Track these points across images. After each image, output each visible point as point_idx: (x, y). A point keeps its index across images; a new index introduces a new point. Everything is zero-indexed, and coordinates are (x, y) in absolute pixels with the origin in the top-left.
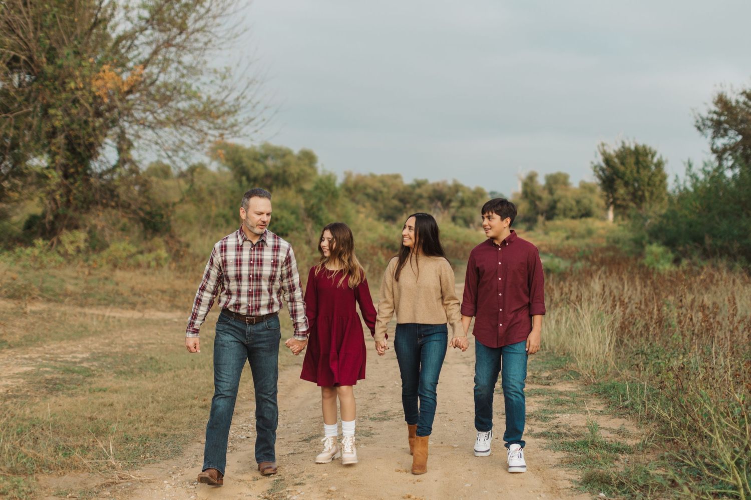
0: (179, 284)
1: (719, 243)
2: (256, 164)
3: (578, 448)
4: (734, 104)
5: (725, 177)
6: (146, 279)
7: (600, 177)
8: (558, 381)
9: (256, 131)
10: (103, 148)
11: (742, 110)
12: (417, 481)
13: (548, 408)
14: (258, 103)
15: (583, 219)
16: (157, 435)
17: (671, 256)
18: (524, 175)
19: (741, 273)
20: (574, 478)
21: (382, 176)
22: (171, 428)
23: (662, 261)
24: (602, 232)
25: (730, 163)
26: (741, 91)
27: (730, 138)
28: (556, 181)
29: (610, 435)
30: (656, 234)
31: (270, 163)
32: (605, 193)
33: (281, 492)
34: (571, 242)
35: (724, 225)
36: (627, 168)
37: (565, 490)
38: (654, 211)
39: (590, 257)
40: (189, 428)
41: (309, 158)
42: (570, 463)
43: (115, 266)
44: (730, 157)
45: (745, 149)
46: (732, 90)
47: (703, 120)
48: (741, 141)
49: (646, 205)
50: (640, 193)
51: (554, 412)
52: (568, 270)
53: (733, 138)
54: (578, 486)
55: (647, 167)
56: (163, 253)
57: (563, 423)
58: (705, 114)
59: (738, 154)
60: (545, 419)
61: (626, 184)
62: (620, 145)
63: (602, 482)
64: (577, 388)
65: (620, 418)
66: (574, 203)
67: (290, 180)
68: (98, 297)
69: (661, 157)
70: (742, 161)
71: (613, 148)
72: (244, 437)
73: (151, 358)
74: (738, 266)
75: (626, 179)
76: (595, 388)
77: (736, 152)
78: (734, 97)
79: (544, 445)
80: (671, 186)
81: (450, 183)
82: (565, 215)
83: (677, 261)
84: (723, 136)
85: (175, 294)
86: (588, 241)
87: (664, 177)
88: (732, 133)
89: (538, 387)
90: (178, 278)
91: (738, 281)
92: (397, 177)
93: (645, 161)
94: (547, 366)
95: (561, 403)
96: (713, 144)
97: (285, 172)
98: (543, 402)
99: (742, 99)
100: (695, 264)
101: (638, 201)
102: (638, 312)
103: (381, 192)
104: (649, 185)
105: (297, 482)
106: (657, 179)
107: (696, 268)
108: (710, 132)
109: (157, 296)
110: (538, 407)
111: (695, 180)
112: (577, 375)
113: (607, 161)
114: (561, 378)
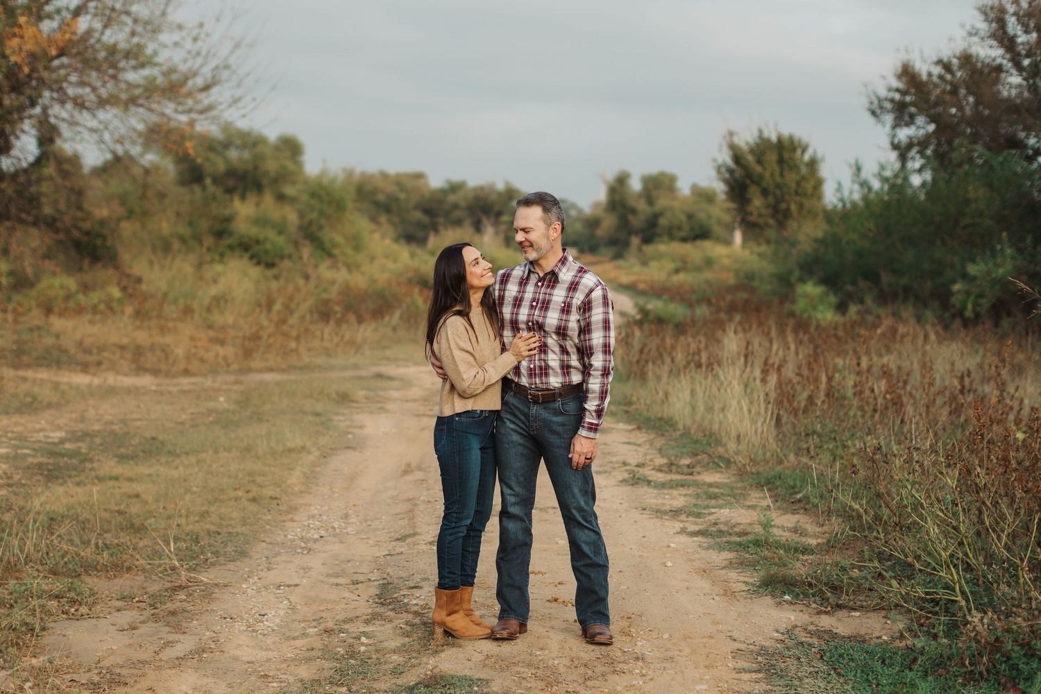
0: (142, 337)
1: (904, 281)
2: (212, 156)
3: (748, 547)
4: (924, 77)
5: (911, 186)
6: (95, 329)
7: (726, 182)
8: (703, 469)
9: (244, 116)
10: (18, 138)
11: (936, 86)
12: (559, 583)
13: (699, 502)
14: (248, 74)
15: (698, 243)
16: (209, 533)
17: (833, 299)
18: (611, 176)
19: (933, 325)
20: (751, 580)
21: (398, 175)
22: (221, 525)
23: (821, 308)
24: (726, 261)
25: (917, 165)
26: (935, 59)
27: (918, 127)
28: (658, 184)
29: (784, 534)
30: (810, 267)
31: (233, 154)
32: (732, 205)
33: (395, 596)
34: (681, 277)
35: (910, 256)
36: (765, 169)
37: (742, 593)
38: (807, 233)
39: (714, 300)
40: (244, 525)
41: (291, 147)
42: (742, 564)
43: (49, 311)
44: (918, 156)
45: (939, 144)
46: (922, 57)
47: (880, 100)
48: (934, 132)
49: (793, 224)
50: (783, 206)
51: (707, 507)
52: (688, 319)
53: (922, 127)
54: (755, 589)
55: (795, 168)
56: (116, 292)
57: (723, 519)
58: (883, 93)
59: (929, 152)
60: (699, 515)
61: (765, 193)
62: (756, 133)
63: (785, 584)
64: (729, 478)
65: (793, 514)
66: (683, 218)
67: (265, 181)
68: (35, 354)
69: (815, 152)
70: (936, 164)
71: (745, 138)
72: (316, 536)
73: (153, 438)
74: (929, 314)
75: (764, 184)
76: (754, 479)
77: (926, 148)
78: (925, 67)
79: (705, 545)
80: (830, 197)
81: (500, 186)
82: (672, 237)
83: (841, 308)
84: (907, 125)
85: (138, 351)
86: (708, 275)
87: (819, 184)
88: (920, 120)
89: (679, 477)
90: (138, 328)
91: (933, 337)
92: (419, 176)
93: (792, 159)
94: (685, 450)
95: (715, 497)
96: (894, 136)
97: (256, 168)
98: (690, 495)
99: (937, 70)
100: (868, 312)
101: (780, 217)
102: (798, 379)
103: (396, 200)
104: (797, 193)
105: (411, 585)
106: (809, 186)
107: (870, 318)
108: (889, 119)
109: (114, 353)
110: (686, 502)
111: (866, 190)
112: (728, 462)
113: (737, 158)
114: (706, 467)
